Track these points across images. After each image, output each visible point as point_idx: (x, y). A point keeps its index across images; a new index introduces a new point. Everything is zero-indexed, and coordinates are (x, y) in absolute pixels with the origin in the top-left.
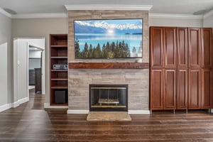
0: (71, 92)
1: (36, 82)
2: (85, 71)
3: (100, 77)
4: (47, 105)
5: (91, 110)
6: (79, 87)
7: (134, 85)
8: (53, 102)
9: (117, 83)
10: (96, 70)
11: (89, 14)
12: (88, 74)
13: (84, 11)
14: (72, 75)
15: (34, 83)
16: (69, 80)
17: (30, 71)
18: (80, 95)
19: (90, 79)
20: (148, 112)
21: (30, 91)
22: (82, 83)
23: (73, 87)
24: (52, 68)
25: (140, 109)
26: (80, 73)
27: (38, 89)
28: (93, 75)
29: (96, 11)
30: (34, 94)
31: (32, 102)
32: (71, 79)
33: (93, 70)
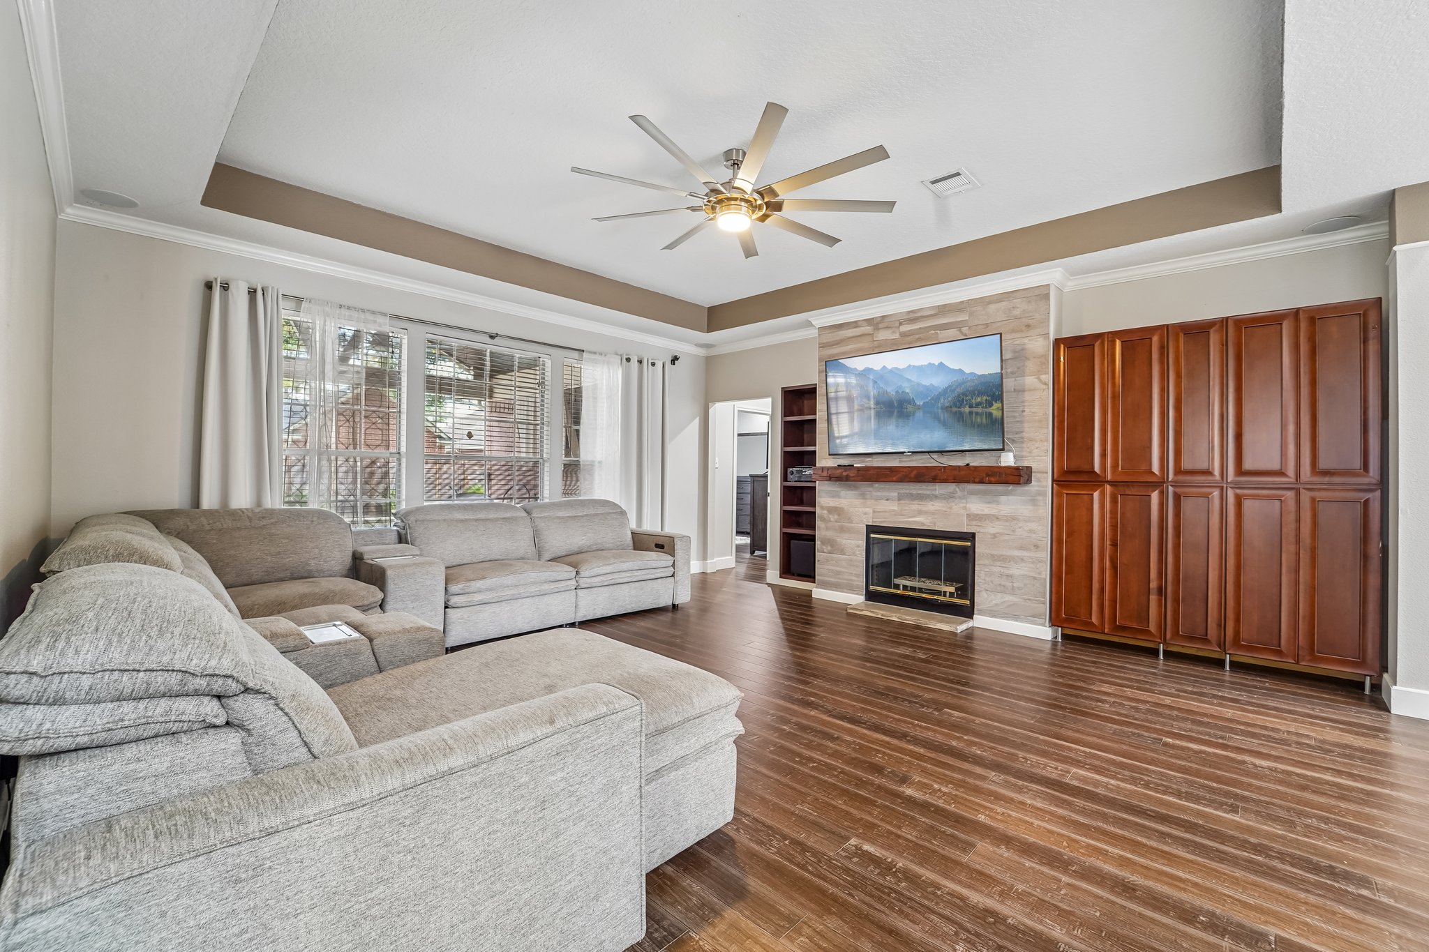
0: (823, 543)
1: (753, 523)
2: (856, 488)
3: (894, 506)
4: (773, 574)
5: (871, 596)
6: (842, 530)
7: (994, 536)
8: (786, 571)
9: (940, 526)
10: (882, 485)
11: (868, 329)
12: (863, 496)
13: (855, 324)
14: (827, 498)
15: (748, 528)
16: (818, 511)
17: (740, 482)
18: (842, 552)
19: (870, 510)
20: (1044, 632)
21: (739, 549)
22: (850, 520)
23: (827, 529)
24: (785, 477)
25: (1015, 617)
26: (844, 493)
27: (758, 544)
28: (878, 499)
29: (883, 317)
30: (748, 555)
31: (743, 569)
32: (822, 508)
33: (877, 485)
